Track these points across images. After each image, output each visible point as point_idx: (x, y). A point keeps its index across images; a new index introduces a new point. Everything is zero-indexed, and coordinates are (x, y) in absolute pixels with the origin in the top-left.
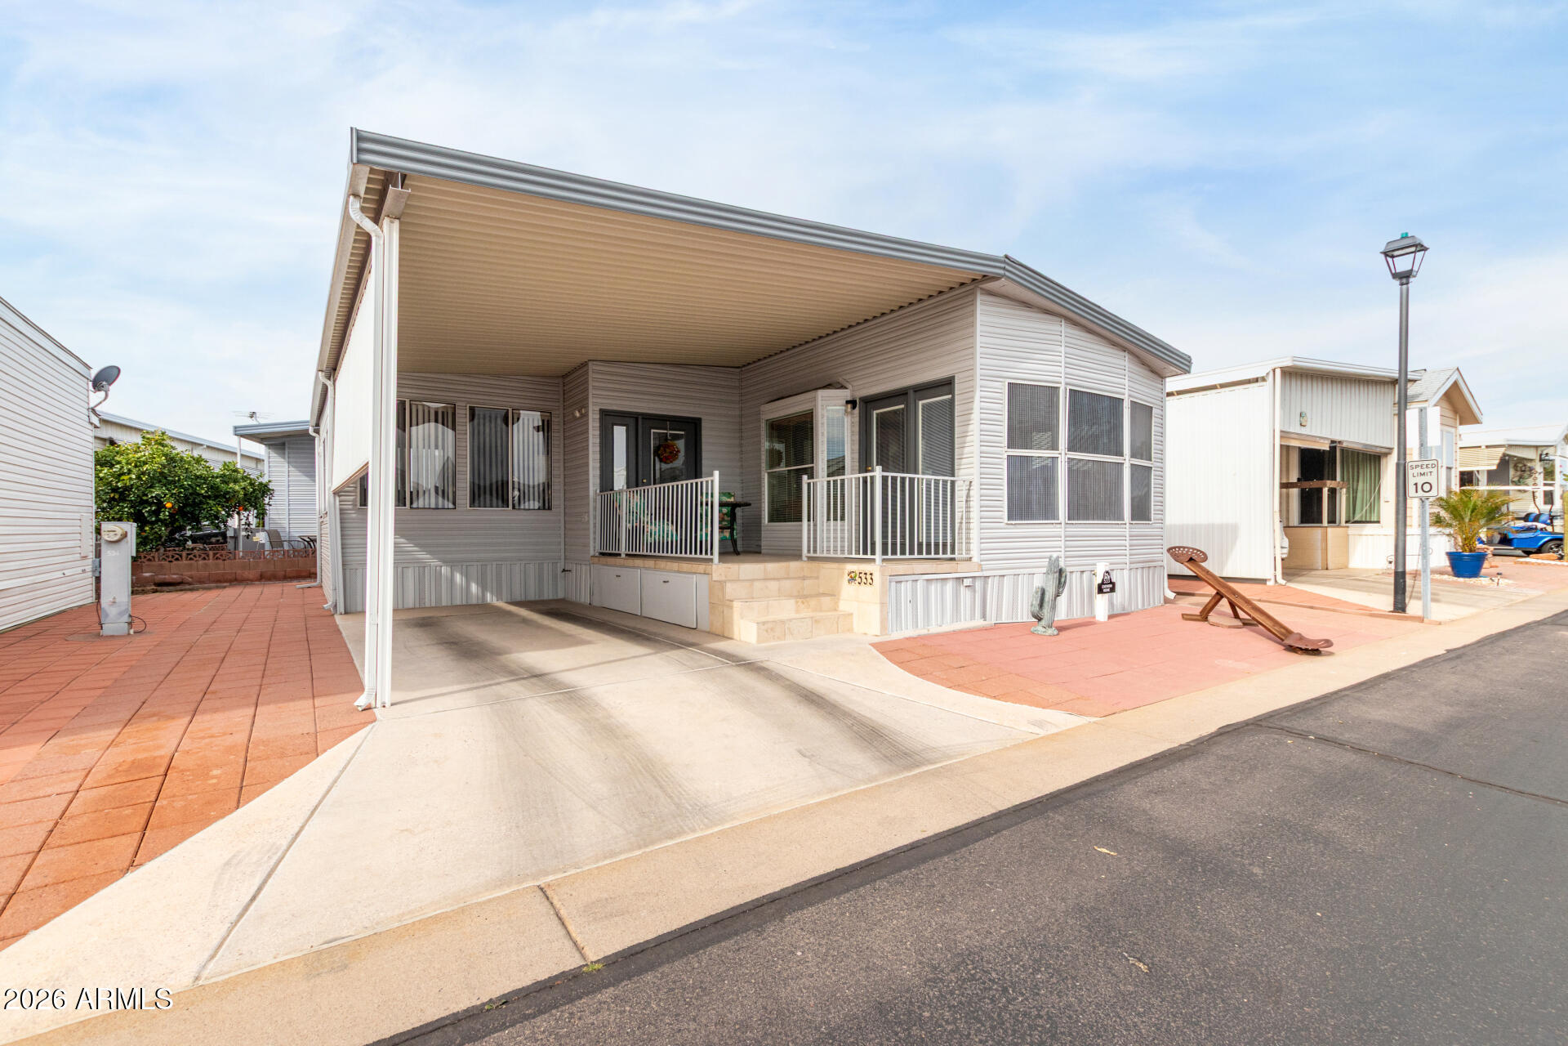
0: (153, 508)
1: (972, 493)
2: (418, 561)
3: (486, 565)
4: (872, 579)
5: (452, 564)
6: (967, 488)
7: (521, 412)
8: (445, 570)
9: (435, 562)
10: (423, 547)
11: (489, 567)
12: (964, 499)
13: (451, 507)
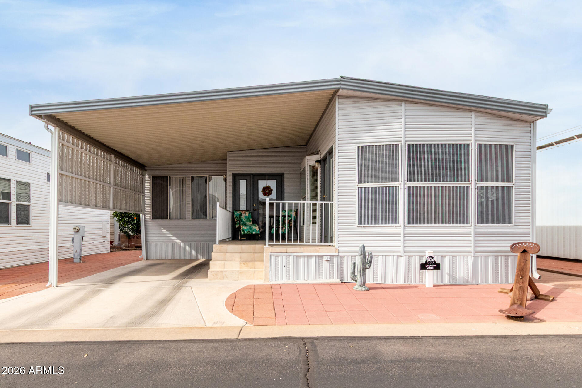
0: (132, 219)
1: (335, 209)
2: (173, 241)
3: (198, 243)
5: (185, 242)
7: (212, 176)
8: (182, 244)
9: (178, 241)
10: (174, 235)
11: (199, 244)
13: (185, 218)
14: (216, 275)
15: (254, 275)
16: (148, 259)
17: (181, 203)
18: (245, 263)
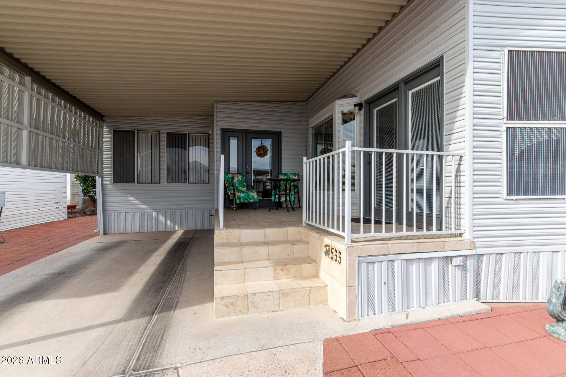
1: (462, 167)
2: (142, 209)
3: (175, 211)
4: (340, 257)
5: (158, 211)
6: (457, 163)
8: (154, 214)
9: (149, 210)
10: (144, 202)
11: (177, 213)
12: (453, 174)
13: (158, 182)
14: (232, 304)
15: (309, 296)
16: (107, 232)
17: (153, 167)
18: (283, 268)
